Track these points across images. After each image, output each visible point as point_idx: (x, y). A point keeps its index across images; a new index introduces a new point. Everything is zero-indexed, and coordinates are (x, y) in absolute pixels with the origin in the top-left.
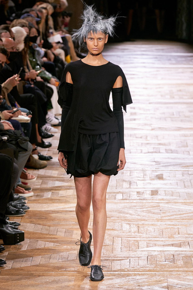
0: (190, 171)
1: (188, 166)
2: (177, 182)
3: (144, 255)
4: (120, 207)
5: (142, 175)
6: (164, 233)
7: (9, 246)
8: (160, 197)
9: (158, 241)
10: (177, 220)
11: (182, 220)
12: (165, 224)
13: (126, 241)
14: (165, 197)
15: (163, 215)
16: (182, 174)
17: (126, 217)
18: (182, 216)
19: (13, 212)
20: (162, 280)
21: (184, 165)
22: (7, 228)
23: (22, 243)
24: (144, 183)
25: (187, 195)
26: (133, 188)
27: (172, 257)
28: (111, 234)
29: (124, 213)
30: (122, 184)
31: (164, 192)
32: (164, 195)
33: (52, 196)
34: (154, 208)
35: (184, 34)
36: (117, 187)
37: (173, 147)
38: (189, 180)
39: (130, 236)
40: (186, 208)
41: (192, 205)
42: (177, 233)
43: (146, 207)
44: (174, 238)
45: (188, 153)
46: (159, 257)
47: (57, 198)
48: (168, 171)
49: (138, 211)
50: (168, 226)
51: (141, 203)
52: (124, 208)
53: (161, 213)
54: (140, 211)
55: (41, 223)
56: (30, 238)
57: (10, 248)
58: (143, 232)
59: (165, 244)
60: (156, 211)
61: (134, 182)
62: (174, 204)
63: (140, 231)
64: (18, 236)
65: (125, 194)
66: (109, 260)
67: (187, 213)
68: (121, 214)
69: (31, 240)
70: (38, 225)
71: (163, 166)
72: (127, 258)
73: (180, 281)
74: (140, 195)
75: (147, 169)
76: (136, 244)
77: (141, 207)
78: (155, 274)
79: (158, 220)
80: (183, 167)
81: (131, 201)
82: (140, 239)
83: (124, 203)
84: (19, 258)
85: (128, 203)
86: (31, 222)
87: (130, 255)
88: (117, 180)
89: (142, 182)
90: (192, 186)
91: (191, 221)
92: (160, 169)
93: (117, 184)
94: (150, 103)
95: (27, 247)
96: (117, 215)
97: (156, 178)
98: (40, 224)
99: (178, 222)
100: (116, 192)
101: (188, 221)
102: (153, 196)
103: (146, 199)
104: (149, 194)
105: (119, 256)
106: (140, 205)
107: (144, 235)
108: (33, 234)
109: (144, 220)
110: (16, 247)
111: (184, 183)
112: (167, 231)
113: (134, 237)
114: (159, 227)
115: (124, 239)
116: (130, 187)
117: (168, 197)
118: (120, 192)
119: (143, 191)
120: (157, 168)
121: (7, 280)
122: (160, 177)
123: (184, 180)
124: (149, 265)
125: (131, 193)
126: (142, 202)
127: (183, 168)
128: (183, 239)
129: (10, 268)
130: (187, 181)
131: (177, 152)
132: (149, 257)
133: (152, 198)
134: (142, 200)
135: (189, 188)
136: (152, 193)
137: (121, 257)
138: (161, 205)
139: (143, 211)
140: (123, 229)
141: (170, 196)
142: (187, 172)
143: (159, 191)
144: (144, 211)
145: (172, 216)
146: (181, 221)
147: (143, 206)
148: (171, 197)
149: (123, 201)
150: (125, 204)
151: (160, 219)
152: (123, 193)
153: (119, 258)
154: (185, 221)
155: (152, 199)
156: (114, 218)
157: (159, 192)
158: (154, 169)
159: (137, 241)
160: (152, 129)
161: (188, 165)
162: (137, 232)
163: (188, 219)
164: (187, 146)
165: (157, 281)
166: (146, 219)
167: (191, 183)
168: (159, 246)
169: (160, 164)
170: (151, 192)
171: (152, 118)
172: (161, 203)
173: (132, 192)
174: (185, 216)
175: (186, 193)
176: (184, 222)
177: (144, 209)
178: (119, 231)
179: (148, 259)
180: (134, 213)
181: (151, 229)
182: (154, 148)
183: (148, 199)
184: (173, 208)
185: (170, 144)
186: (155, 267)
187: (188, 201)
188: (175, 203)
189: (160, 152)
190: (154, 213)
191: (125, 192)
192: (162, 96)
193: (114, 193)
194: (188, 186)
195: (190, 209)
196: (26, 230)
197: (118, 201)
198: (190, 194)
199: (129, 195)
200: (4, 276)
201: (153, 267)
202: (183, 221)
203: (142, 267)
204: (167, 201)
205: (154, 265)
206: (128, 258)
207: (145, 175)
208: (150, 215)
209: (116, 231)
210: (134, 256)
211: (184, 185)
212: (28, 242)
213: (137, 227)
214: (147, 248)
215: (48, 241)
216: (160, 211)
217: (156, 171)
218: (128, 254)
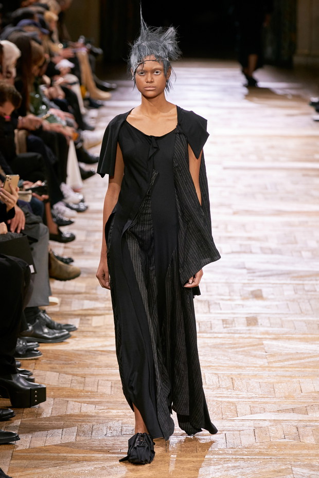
0: (306, 284)
1: (302, 277)
2: (287, 304)
3: (248, 426)
5: (227, 290)
6: (276, 390)
7: (20, 410)
8: (262, 329)
9: (267, 403)
10: (295, 368)
11: (304, 368)
12: (277, 375)
13: (215, 403)
14: (270, 330)
16: (294, 290)
18: (302, 361)
19: (21, 353)
20: (283, 469)
21: (295, 275)
22: (18, 380)
23: (42, 404)
24: (231, 305)
25: (306, 325)
26: (215, 313)
27: (295, 430)
31: (267, 321)
32: (269, 325)
33: (81, 325)
34: (255, 347)
37: (273, 244)
38: (306, 301)
39: (220, 395)
40: (309, 348)
42: (298, 391)
43: (241, 345)
44: (293, 398)
45: (299, 254)
46: (273, 431)
47: (91, 329)
48: (271, 285)
49: (228, 352)
50: (282, 379)
51: (231, 338)
53: (267, 357)
54: (232, 353)
55: (69, 370)
56: (54, 397)
57: (23, 413)
58: (242, 387)
59: (280, 408)
60: (259, 353)
61: (216, 303)
62: (287, 341)
63: (236, 386)
64: (36, 394)
65: (203, 323)
67: (311, 357)
69: (56, 400)
70: (64, 375)
71: (260, 276)
73: (314, 471)
74: (228, 326)
75: (233, 281)
76: (232, 408)
77: (232, 346)
78: (271, 458)
79: (263, 368)
80: (293, 277)
81: (215, 335)
82: (237, 400)
83: (203, 338)
84: (40, 431)
85: (210, 338)
86: (52, 369)
87: (224, 427)
89: (229, 303)
90: (312, 310)
92: (255, 281)
95: (50, 411)
97: (251, 296)
98: (67, 373)
99: (297, 371)
101: (315, 370)
102: (250, 328)
103: (238, 332)
104: (243, 324)
106: (231, 342)
107: (244, 394)
108: (59, 390)
109: (240, 367)
110: (32, 412)
111: (299, 305)
112: (281, 387)
113: (228, 397)
114: (266, 380)
115: (212, 399)
116: (209, 311)
117: (276, 330)
119: (232, 319)
120: (251, 280)
121: (26, 467)
122: (257, 295)
123: (298, 301)
124: (259, 444)
125: (212, 322)
126: (233, 338)
127: (295, 280)
128: (309, 401)
129: (27, 448)
130: (303, 302)
131: (280, 252)
132: (256, 431)
133: (249, 330)
134: (232, 333)
135: (309, 314)
136: (247, 323)
138: (265, 342)
140: (208, 383)
141: (278, 327)
142: (301, 287)
143: (258, 318)
144: (239, 351)
145: (285, 360)
146: (303, 370)
147: (235, 344)
148: (282, 330)
151: (268, 367)
152: (199, 322)
154: (310, 369)
155: (248, 332)
157: (260, 321)
158: (246, 281)
159: (233, 403)
160: (235, 213)
161: (302, 274)
162: (232, 388)
163: (315, 367)
164: (296, 243)
165: (275, 471)
166: (244, 365)
167: (310, 305)
168: (270, 412)
169: (254, 272)
170: (245, 319)
171: (231, 193)
172: (265, 338)
173: (214, 319)
174: (308, 362)
175: (306, 323)
176: (308, 372)
177: (238, 350)
179: (256, 435)
181: (253, 382)
182: (241, 245)
183: (241, 332)
184: (286, 348)
185: (266, 239)
186: (269, 448)
187: (310, 336)
188: (289, 339)
189: (251, 252)
190: (255, 356)
191: (202, 320)
192: (243, 156)
194: (307, 311)
195: (315, 349)
196: (48, 383)
198: (312, 324)
199: (209, 326)
201: (265, 447)
202: (306, 369)
203: (248, 448)
204: (273, 336)
205: (266, 444)
206: (221, 431)
208: (250, 359)
210: (230, 428)
211: (300, 308)
212: (52, 402)
213: (231, 380)
214: (251, 415)
215: (85, 402)
216: (266, 352)
217: (249, 285)
218: (221, 425)
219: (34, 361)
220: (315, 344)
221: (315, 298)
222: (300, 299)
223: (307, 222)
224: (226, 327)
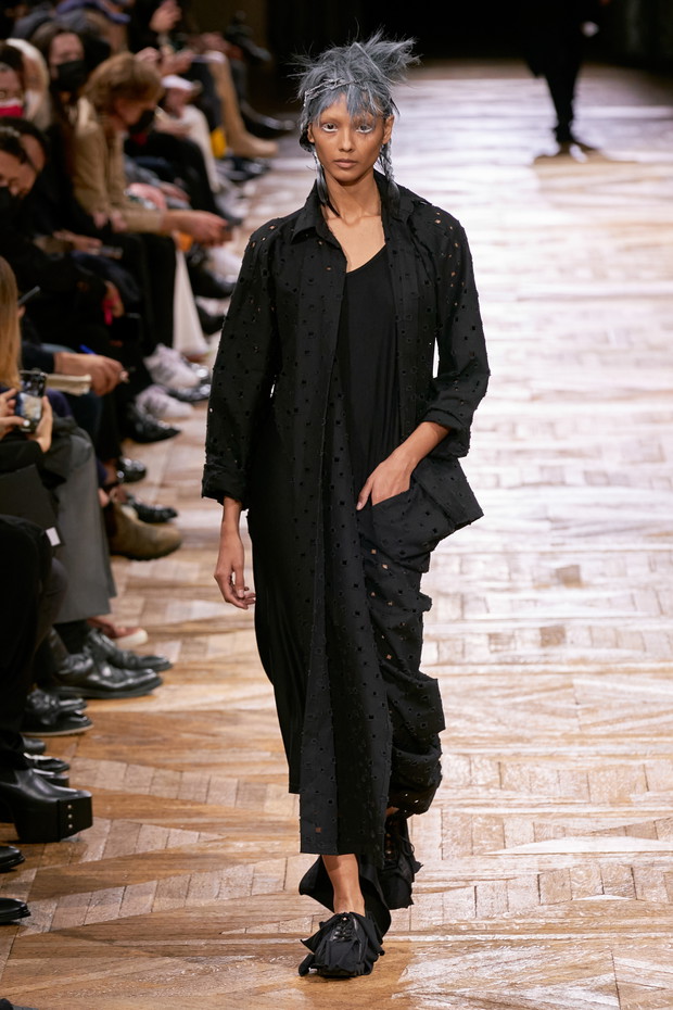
1: (667, 534)
2: (632, 596)
3: (526, 869)
5: (506, 569)
6: (593, 787)
7: (38, 848)
8: (572, 652)
9: (572, 816)
10: (638, 736)
11: (657, 735)
12: (598, 754)
13: (458, 818)
14: (591, 653)
15: (588, 719)
16: (650, 564)
18: (655, 721)
19: (46, 722)
20: (593, 962)
21: (656, 531)
22: (30, 783)
23: (84, 834)
24: (511, 601)
25: (669, 642)
26: (475, 620)
27: (627, 876)
31: (586, 634)
32: (588, 643)
33: (181, 657)
34: (555, 694)
37: (611, 464)
39: (470, 801)
42: (641, 787)
43: (524, 689)
44: (629, 803)
45: (666, 484)
46: (580, 877)
47: (203, 665)
48: (599, 555)
49: (496, 706)
50: (609, 762)
51: (504, 674)
53: (579, 713)
54: (504, 707)
56: (112, 817)
57: (42, 854)
58: (519, 782)
59: (599, 827)
60: (562, 705)
61: (478, 599)
62: (625, 677)
63: (506, 779)
64: (70, 812)
65: (449, 644)
69: (116, 823)
70: (139, 767)
71: (578, 536)
72: (463, 884)
73: (661, 963)
74: (499, 647)
75: (520, 547)
76: (494, 828)
77: (507, 692)
78: (569, 939)
79: (569, 739)
80: (650, 535)
81: (471, 669)
82: (508, 811)
83: (445, 676)
84: (76, 892)
85: (459, 675)
86: (114, 756)
87: (474, 872)
89: (507, 596)
92: (567, 548)
94: (521, 300)
95: (102, 847)
97: (555, 581)
98: (144, 763)
99: (642, 743)
102: (548, 650)
103: (522, 660)
104: (533, 642)
105: (435, 875)
106: (503, 683)
107: (523, 797)
108: (123, 800)
109: (520, 739)
110: (62, 852)
111: (657, 597)
112: (603, 780)
113: (487, 805)
114: (574, 764)
115: (451, 811)
116: (463, 615)
117: (603, 652)
119: (509, 632)
120: (558, 545)
121: (39, 973)
122: (569, 578)
123: (657, 588)
124: (545, 907)
125: (467, 641)
126: (510, 674)
127: (652, 542)
128: (663, 808)
129: (47, 930)
130: (666, 590)
131: (625, 481)
132: (543, 879)
133: (545, 655)
134: (507, 663)
136: (542, 640)
137: (444, 880)
138: (577, 681)
139: (515, 706)
141: (608, 648)
142: (665, 556)
143: (567, 628)
144: (519, 704)
145: (618, 721)
146: (655, 739)
147: (512, 688)
148: (615, 652)
149: (439, 670)
150: (450, 682)
151: (579, 736)
152: (438, 641)
153: (435, 885)
154: (669, 739)
155: (543, 659)
157: (569, 635)
158: (548, 548)
159: (498, 819)
160: (534, 399)
161: (669, 528)
162: (497, 785)
164: (662, 459)
165: (575, 966)
166: (527, 733)
168: (577, 835)
169: (565, 528)
170: (538, 632)
171: (530, 354)
172: (580, 673)
173: (472, 634)
174: (665, 723)
175: (668, 636)
176: (666, 745)
177: (519, 699)
179: (542, 886)
180: (482, 716)
181: (545, 771)
182: (542, 468)
183: (529, 661)
184: (622, 692)
185: (599, 452)
186: (567, 916)
188: (630, 672)
189: (563, 484)
190: (553, 713)
191: (444, 637)
192: (562, 270)
196: (98, 785)
199: (461, 648)
200: (28, 961)
201: (560, 915)
202: (661, 739)
203: (521, 917)
204: (597, 668)
205: (562, 906)
206: (467, 881)
207: (514, 570)
208: (542, 719)
210: (489, 873)
211: (659, 603)
212: (107, 829)
213: (497, 767)
214: (535, 844)
215: (176, 826)
216: (577, 704)
217: (553, 555)
218: (467, 868)
219: (76, 739)
222: (661, 583)
224: (496, 651)
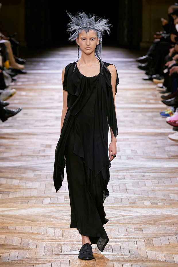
0: (119, 175)
1: (118, 171)
3: (66, 258)
4: (47, 212)
13: (50, 245)
16: (112, 179)
17: (52, 221)
21: (115, 170)
25: (114, 199)
26: (62, 192)
28: (35, 238)
29: (50, 217)
30: (51, 188)
35: (126, 39)
36: (45, 191)
38: (118, 185)
39: (54, 240)
40: (113, 213)
41: (118, 209)
45: (119, 158)
49: (64, 215)
51: (67, 207)
52: (50, 212)
54: (66, 215)
58: (68, 236)
61: (63, 187)
63: (64, 234)
65: (53, 198)
66: (31, 263)
67: (113, 218)
68: (47, 219)
76: (59, 248)
80: (113, 171)
81: (59, 205)
82: (63, 243)
83: (51, 207)
85: (55, 207)
87: (52, 259)
88: (46, 185)
90: (120, 190)
91: (116, 225)
93: (45, 188)
96: (43, 219)
100: (43, 196)
101: (113, 225)
105: (41, 259)
106: (67, 209)
107: (68, 239)
111: (113, 187)
113: (58, 241)
115: (48, 243)
118: (48, 196)
123: (113, 185)
125: (59, 198)
126: (69, 207)
127: (113, 173)
130: (116, 185)
132: (71, 261)
135: (117, 192)
137: (43, 261)
139: (69, 215)
140: (48, 233)
142: (116, 177)
147: (69, 210)
149: (50, 205)
150: (52, 209)
152: (50, 197)
153: (41, 262)
154: (111, 225)
156: (39, 222)
159: (61, 245)
161: (118, 169)
162: (62, 236)
163: (114, 223)
164: (119, 151)
167: (119, 187)
173: (60, 196)
175: (114, 198)
176: (109, 226)
178: (43, 235)
179: (70, 263)
180: (61, 218)
181: (75, 232)
187: (115, 205)
191: (52, 197)
193: (42, 197)
194: (117, 190)
195: (116, 213)
197: (45, 205)
198: (118, 198)
199: (56, 200)
206: (49, 261)
209: (40, 235)
210: (56, 259)
211: (113, 189)
213: (62, 231)
214: (70, 252)
218: (50, 258)
220: (117, 210)
221: (123, 183)
222: (114, 184)
223: (128, 139)
224: (66, 200)
